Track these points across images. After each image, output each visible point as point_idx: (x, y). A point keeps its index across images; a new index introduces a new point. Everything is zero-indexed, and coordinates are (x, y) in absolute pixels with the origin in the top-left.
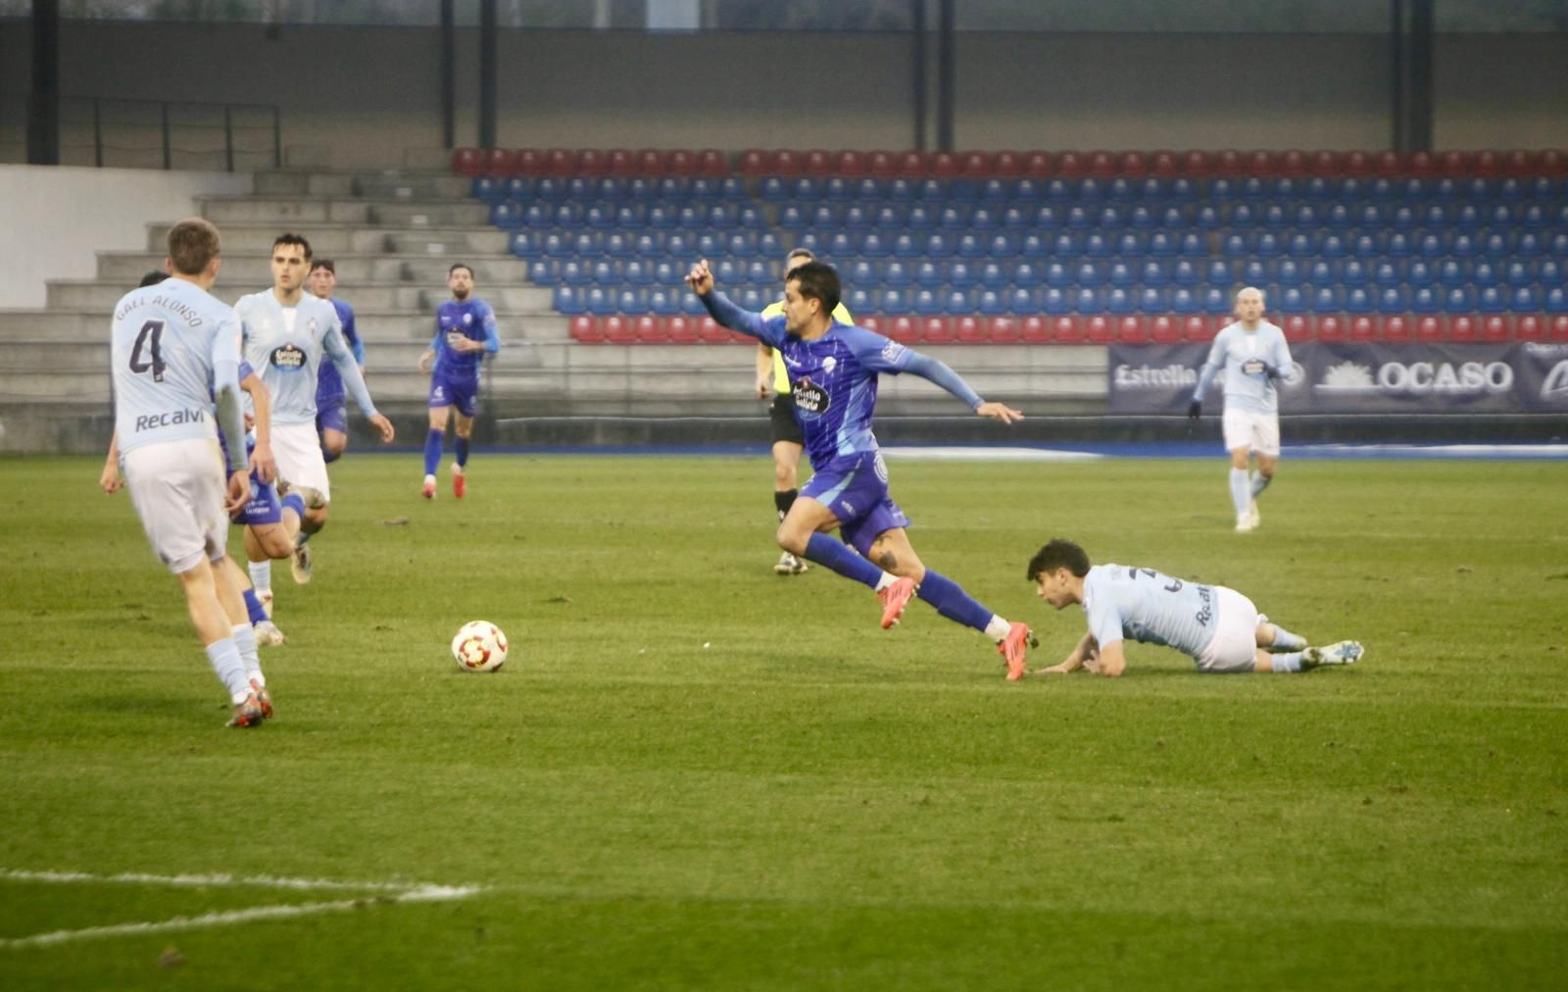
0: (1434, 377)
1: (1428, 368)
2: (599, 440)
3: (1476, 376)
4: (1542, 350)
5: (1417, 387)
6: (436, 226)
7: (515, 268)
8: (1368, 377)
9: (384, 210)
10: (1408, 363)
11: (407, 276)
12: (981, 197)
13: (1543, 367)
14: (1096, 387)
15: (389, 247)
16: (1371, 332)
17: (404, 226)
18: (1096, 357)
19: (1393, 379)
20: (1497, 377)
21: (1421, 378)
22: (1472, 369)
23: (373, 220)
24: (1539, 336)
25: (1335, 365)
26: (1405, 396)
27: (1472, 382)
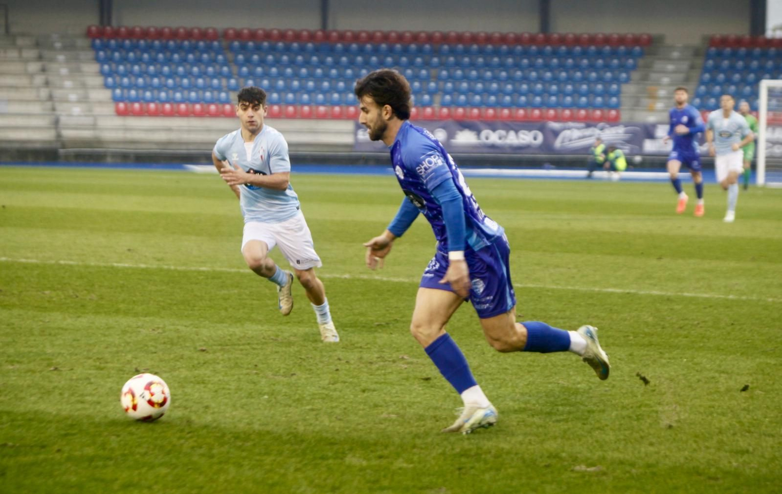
0: (506, 137)
1: (503, 132)
2: (109, 160)
3: (526, 138)
4: (555, 125)
5: (499, 142)
6: (67, 61)
7: (99, 80)
8: (476, 136)
9: (47, 54)
10: (494, 130)
11: (47, 84)
12: (332, 51)
13: (556, 133)
14: (349, 139)
15: (43, 70)
16: (479, 116)
17: (52, 60)
18: (349, 126)
19: (487, 138)
20: (535, 138)
21: (500, 138)
22: (524, 134)
23: (40, 58)
24: (556, 119)
25: (461, 130)
26: (493, 146)
27: (523, 139)
